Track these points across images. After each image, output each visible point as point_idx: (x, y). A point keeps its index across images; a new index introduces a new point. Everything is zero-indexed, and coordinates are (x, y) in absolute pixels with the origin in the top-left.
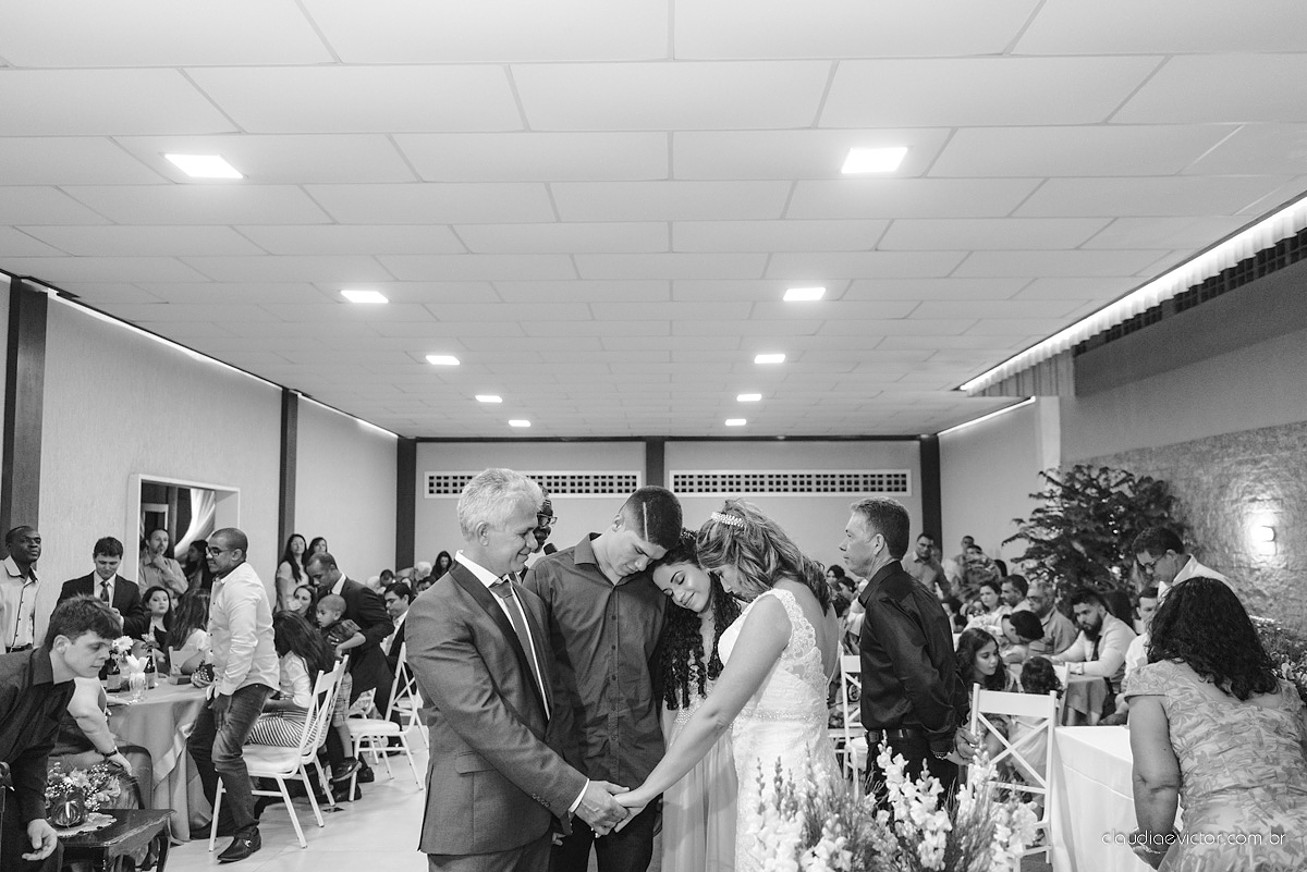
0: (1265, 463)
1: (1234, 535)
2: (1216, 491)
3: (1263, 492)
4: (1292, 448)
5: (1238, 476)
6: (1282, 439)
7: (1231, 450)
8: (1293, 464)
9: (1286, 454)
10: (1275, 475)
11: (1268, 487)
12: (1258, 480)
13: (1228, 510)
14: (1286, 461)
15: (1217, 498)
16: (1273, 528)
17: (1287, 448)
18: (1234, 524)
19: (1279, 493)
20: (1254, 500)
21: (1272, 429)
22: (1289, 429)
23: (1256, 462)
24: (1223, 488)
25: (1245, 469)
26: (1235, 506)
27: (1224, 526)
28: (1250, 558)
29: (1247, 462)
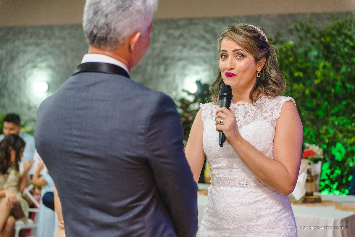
0: (45, 46)
1: (19, 87)
2: (8, 60)
3: (43, 61)
4: (64, 38)
5: (25, 52)
6: (57, 33)
7: (21, 36)
8: (63, 48)
9: (59, 42)
10: (50, 53)
11: (46, 60)
12: (39, 55)
13: (16, 71)
14: (59, 46)
15: (8, 64)
16: (48, 84)
17: (59, 38)
18: (19, 81)
19: (53, 63)
20: (35, 67)
21: (51, 28)
22: (62, 28)
23: (37, 45)
24: (13, 59)
25: (30, 48)
26: (21, 70)
27: (12, 81)
28: (29, 102)
29: (31, 44)
